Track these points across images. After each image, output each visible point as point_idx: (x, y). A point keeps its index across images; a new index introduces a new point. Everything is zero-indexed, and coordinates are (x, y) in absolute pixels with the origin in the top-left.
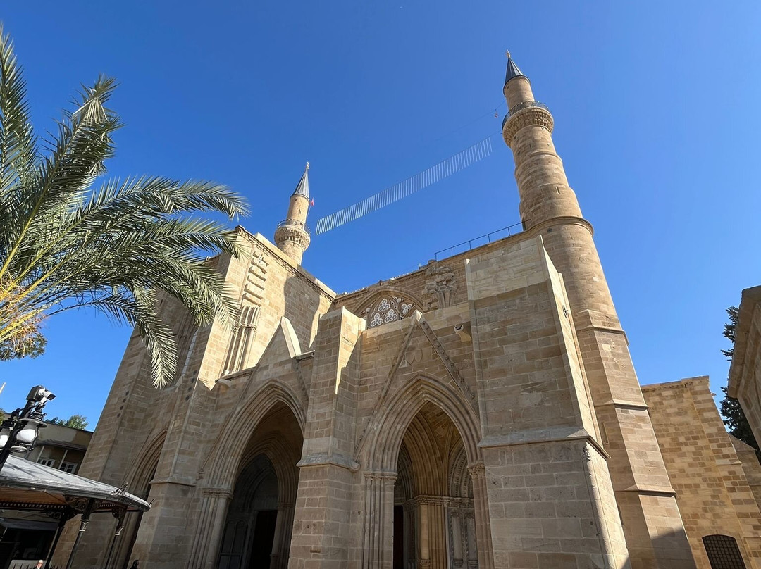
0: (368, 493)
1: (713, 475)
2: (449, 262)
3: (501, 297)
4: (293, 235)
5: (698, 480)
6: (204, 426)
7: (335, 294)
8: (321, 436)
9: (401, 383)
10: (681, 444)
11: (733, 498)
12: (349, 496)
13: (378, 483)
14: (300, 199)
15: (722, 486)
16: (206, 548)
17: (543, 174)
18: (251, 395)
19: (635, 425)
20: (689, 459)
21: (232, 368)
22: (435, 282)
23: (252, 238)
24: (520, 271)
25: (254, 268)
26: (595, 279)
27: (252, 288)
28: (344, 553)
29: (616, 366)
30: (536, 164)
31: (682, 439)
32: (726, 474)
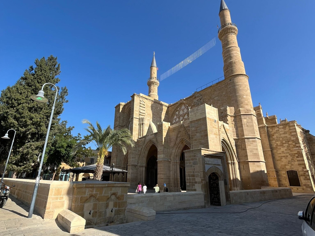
0: (173, 166)
1: (292, 153)
2: (200, 92)
3: (196, 120)
4: (153, 83)
5: (288, 154)
6: (136, 151)
7: (168, 104)
8: (161, 154)
9: (178, 140)
10: (284, 143)
11: (298, 159)
12: (169, 167)
13: (175, 164)
14: (153, 68)
15: (294, 156)
16: (142, 179)
17: (230, 56)
18: (146, 143)
19: (251, 143)
20: (285, 148)
21: (140, 136)
22: (196, 100)
23: (139, 96)
24: (201, 113)
25: (141, 105)
26: (244, 97)
27: (142, 111)
28: (169, 179)
29: (247, 126)
30: (228, 52)
31: (284, 142)
32: (296, 152)
